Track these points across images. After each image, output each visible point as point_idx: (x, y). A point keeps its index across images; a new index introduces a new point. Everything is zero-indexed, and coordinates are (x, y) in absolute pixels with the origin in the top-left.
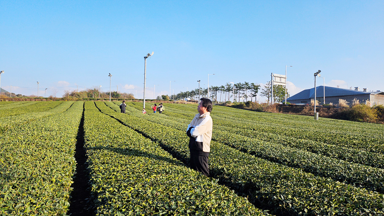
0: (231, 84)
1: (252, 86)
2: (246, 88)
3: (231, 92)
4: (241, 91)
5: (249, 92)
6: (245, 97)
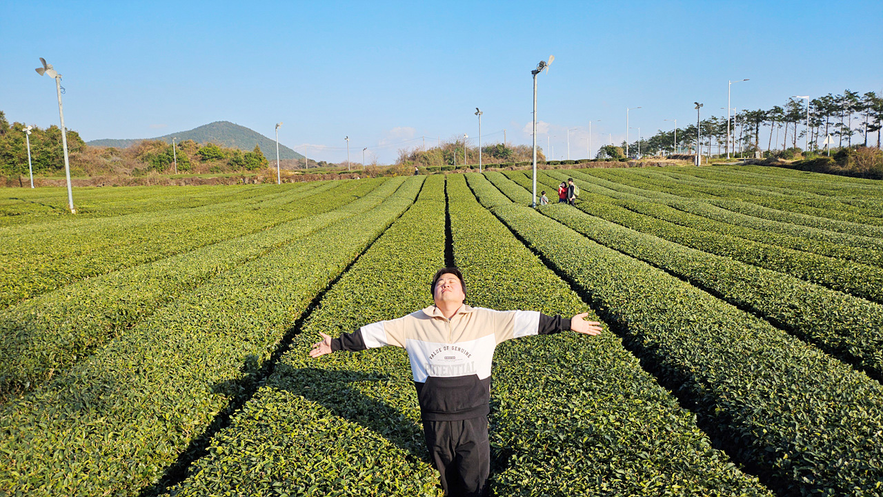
0: (801, 101)
1: (867, 101)
2: (849, 109)
5: (856, 120)
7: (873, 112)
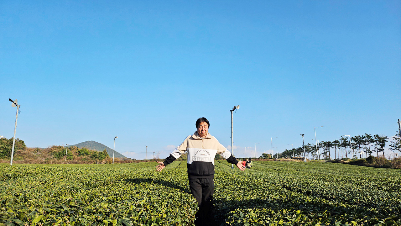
0: (347, 138)
1: (376, 138)
2: (368, 142)
3: (349, 147)
4: (361, 146)
5: (372, 146)
6: (368, 152)
7: (379, 143)
